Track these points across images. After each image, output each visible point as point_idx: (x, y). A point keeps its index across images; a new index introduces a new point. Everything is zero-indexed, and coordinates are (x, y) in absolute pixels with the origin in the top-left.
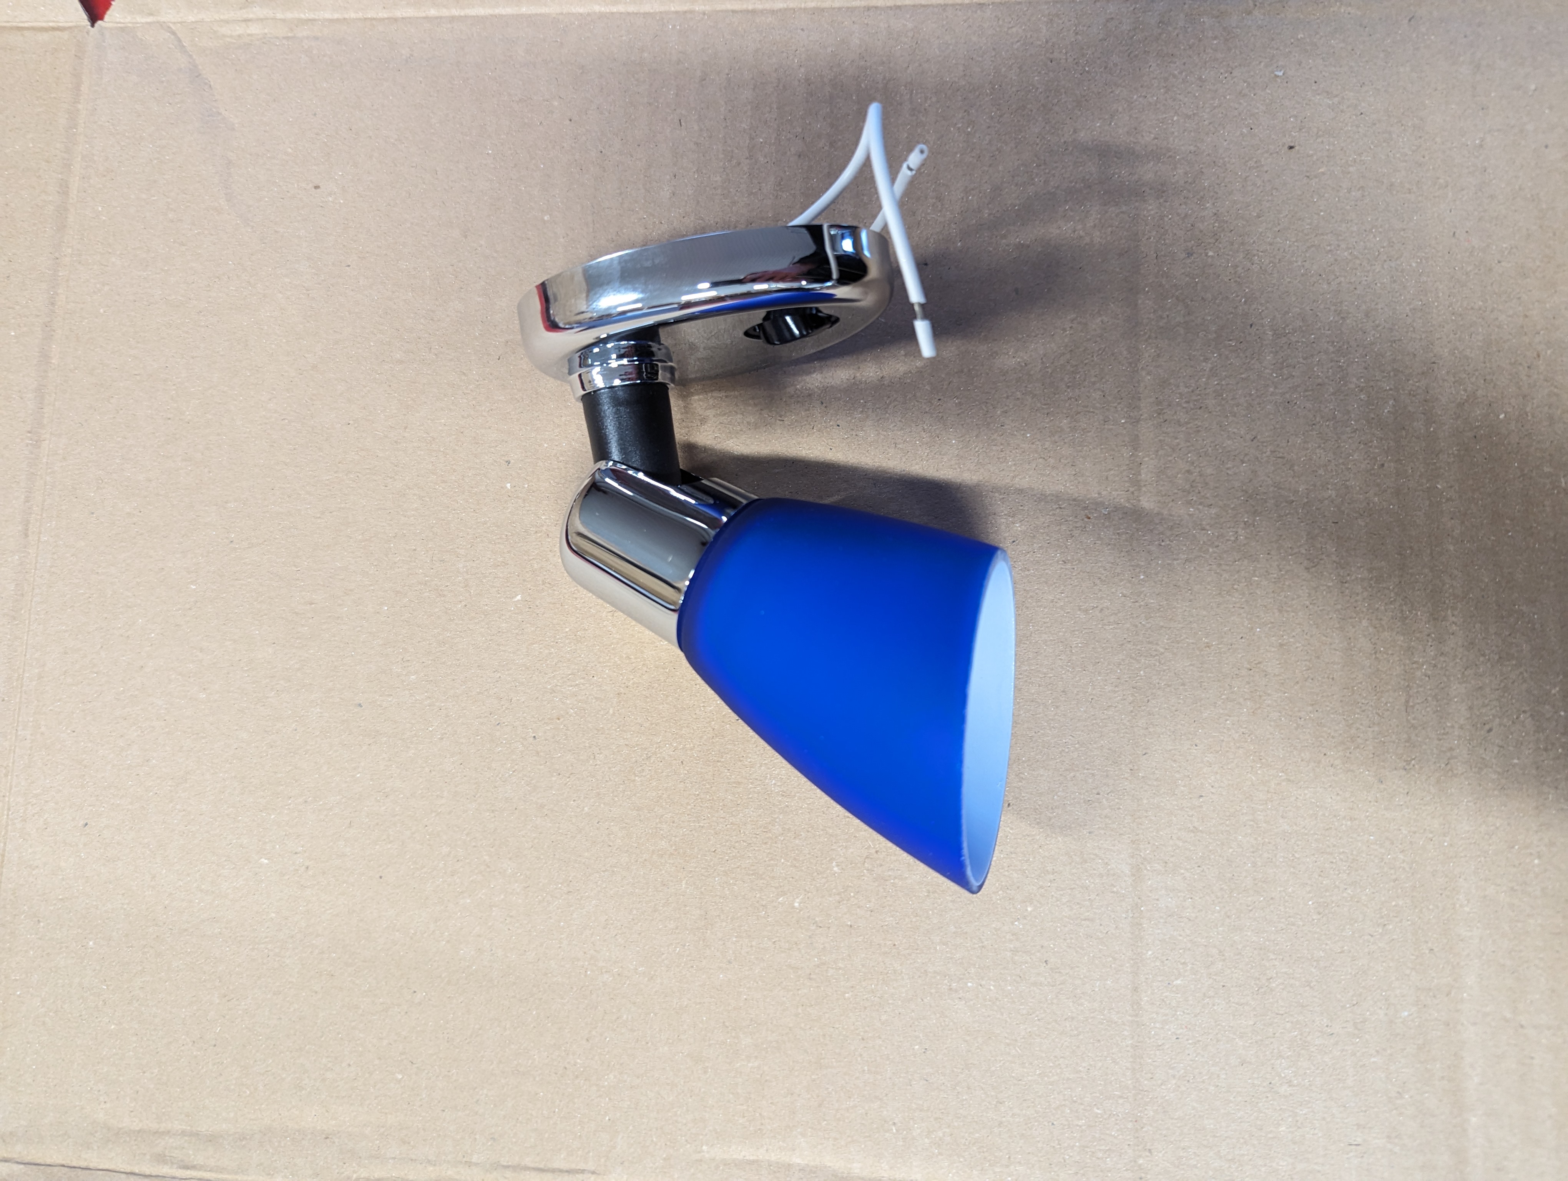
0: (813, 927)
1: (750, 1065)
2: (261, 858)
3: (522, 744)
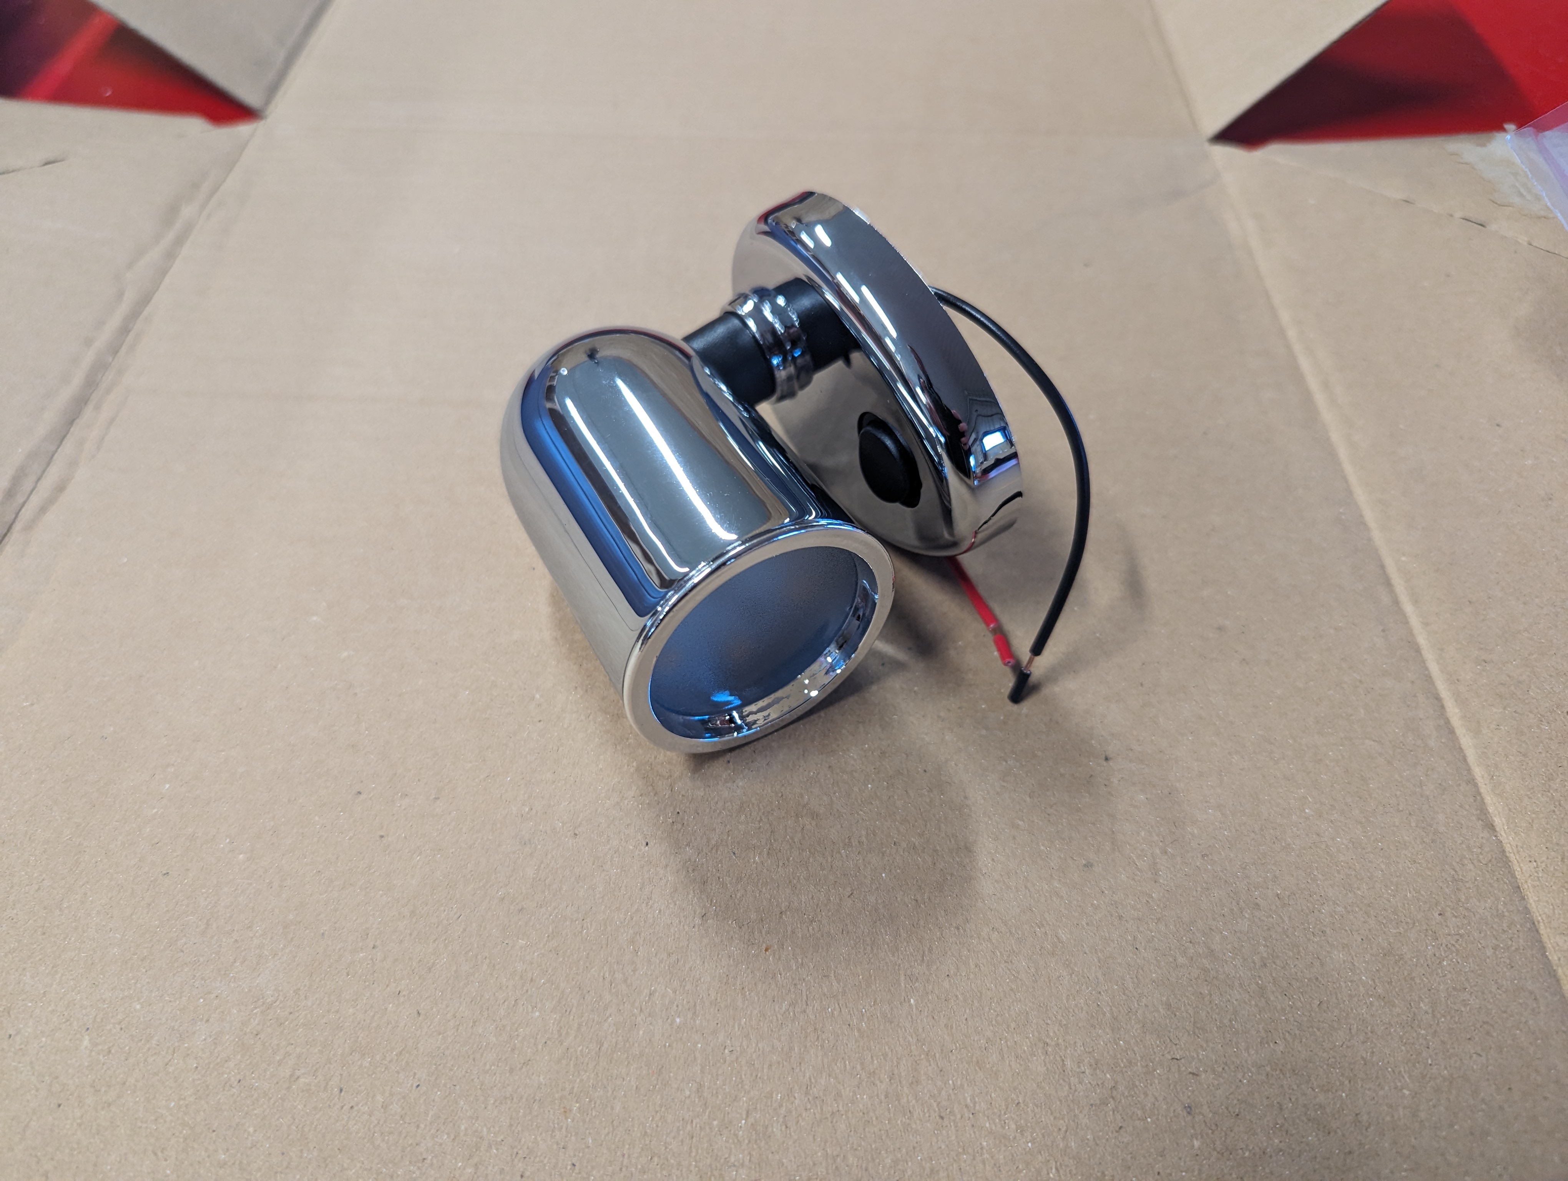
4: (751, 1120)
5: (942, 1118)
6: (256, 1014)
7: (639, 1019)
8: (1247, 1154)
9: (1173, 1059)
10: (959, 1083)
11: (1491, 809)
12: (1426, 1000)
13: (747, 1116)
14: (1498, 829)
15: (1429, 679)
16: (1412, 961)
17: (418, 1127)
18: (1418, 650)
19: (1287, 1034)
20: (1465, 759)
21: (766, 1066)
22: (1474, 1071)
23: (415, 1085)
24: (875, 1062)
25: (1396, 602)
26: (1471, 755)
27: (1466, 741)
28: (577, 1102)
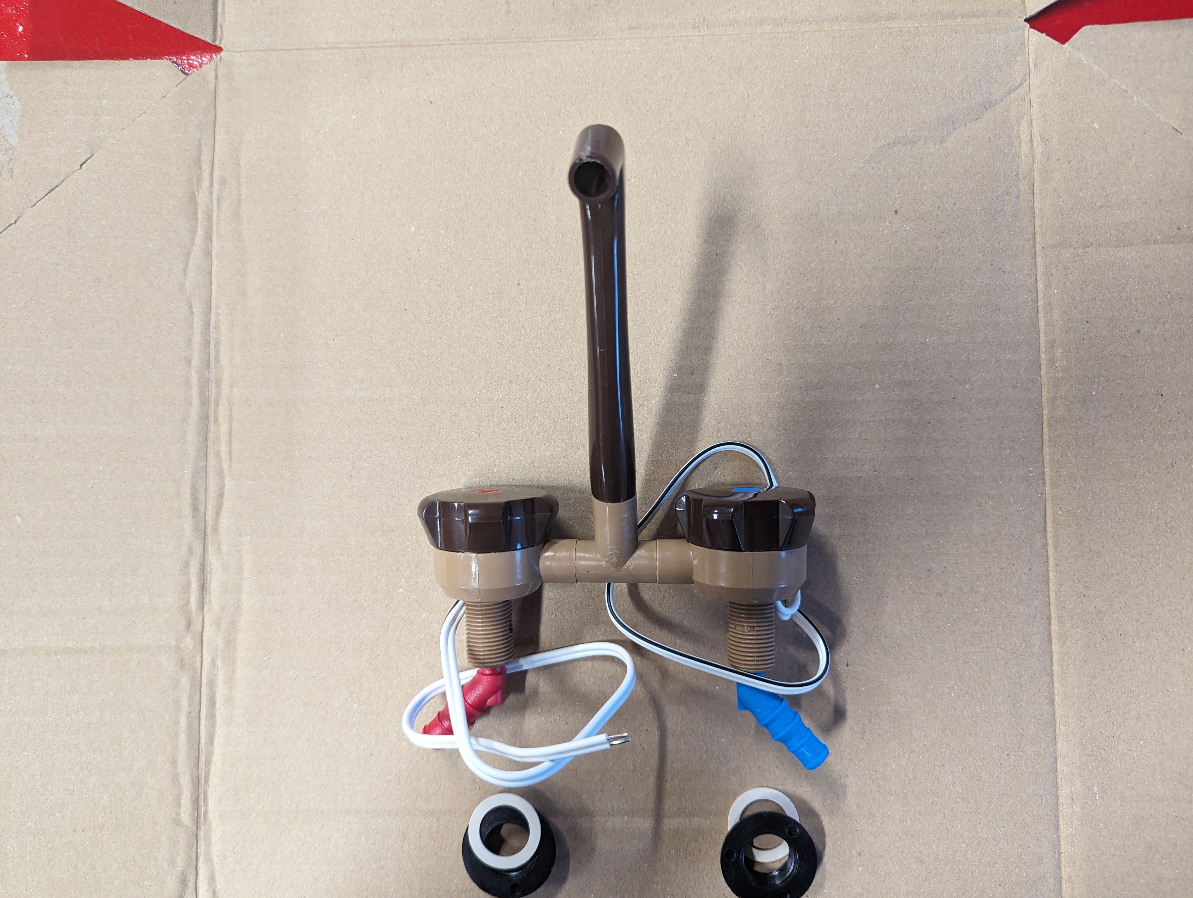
0: (386, 602)
1: (300, 564)
2: (415, 227)
3: (497, 400)
11: (1055, 691)
14: (1055, 703)
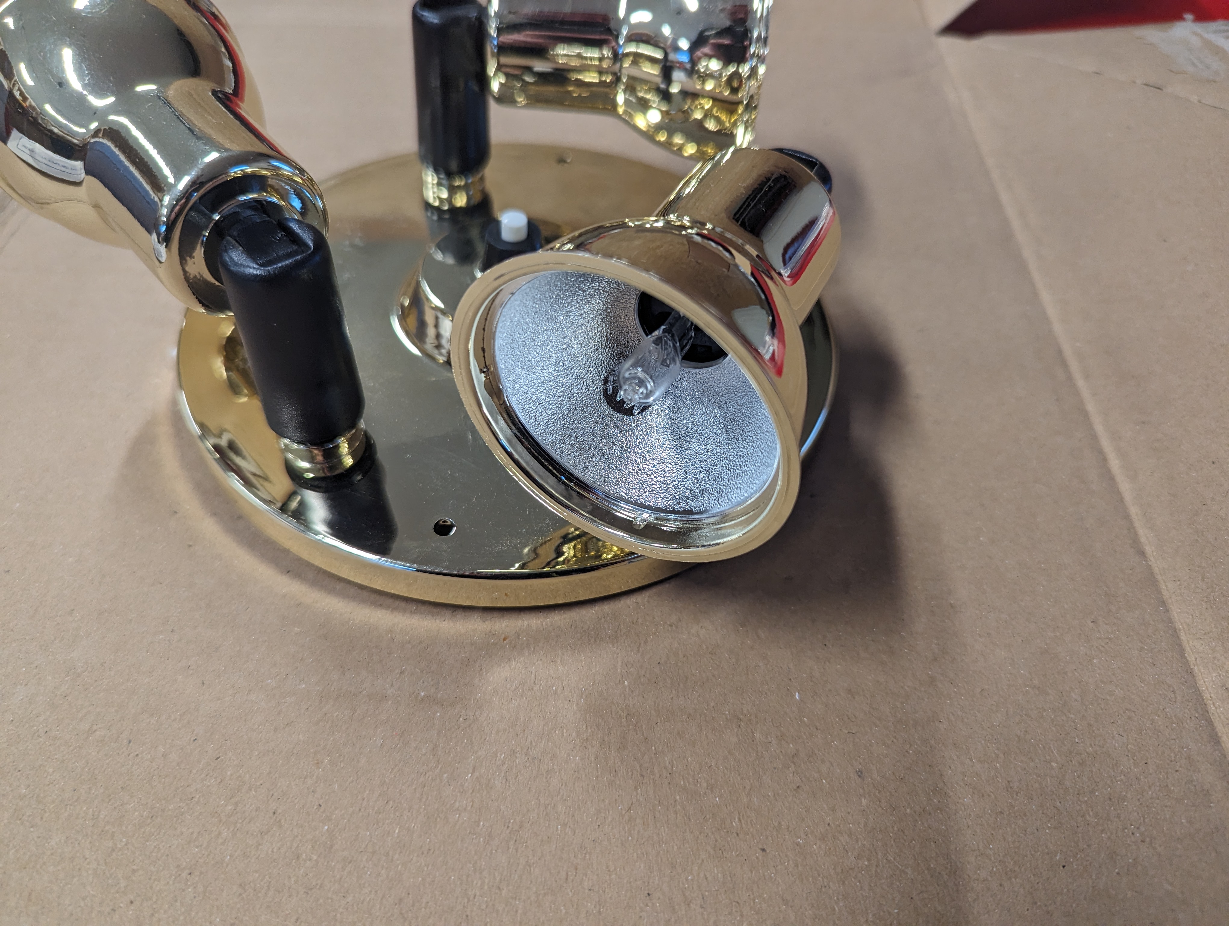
4: (477, 774)
5: (643, 776)
6: (67, 681)
7: (389, 692)
8: (908, 811)
9: (849, 733)
10: (661, 748)
11: (1143, 540)
12: (1076, 690)
13: (474, 771)
14: (1148, 556)
15: (1094, 437)
16: (1066, 658)
17: (191, 772)
18: (1085, 414)
19: (951, 714)
20: (1122, 500)
21: (494, 732)
22: (1115, 749)
23: (192, 739)
24: (589, 731)
25: (1070, 378)
26: (1128, 497)
27: (1125, 486)
28: (329, 756)
